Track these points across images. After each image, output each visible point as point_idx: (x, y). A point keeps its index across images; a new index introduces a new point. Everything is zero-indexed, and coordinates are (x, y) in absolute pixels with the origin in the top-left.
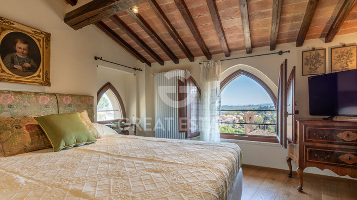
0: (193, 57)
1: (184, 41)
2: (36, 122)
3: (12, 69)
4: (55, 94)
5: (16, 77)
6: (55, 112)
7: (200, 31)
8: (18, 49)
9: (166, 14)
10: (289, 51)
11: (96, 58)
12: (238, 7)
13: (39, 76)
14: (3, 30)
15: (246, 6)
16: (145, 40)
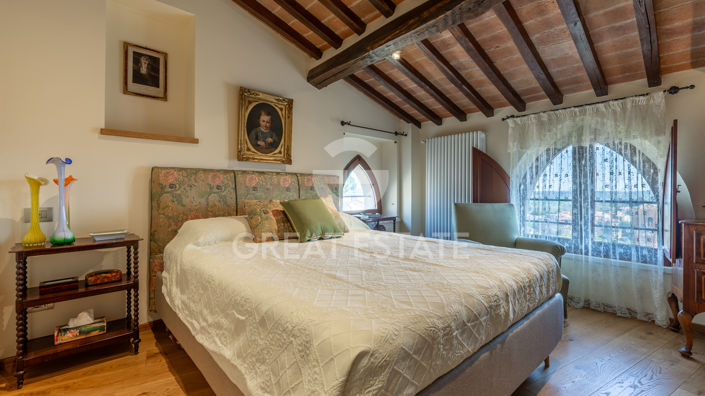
0: (493, 109)
1: (474, 86)
2: (281, 208)
3: (256, 146)
4: (296, 174)
5: (259, 155)
6: (296, 196)
7: (500, 69)
8: (261, 122)
9: (443, 52)
10: (692, 87)
11: (343, 123)
12: (565, 26)
13: (280, 152)
14: (250, 103)
15: (579, 24)
16: (412, 90)
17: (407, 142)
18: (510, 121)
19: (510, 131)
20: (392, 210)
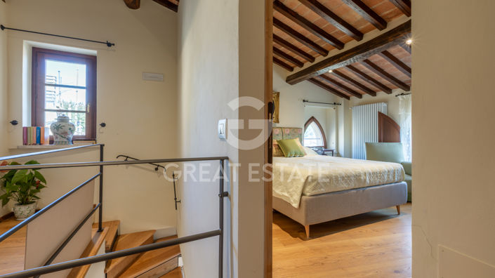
0: (390, 90)
2: (277, 143)
4: (281, 128)
6: (282, 138)
11: (304, 101)
17: (341, 109)
18: (400, 97)
19: (400, 103)
20: (332, 146)
